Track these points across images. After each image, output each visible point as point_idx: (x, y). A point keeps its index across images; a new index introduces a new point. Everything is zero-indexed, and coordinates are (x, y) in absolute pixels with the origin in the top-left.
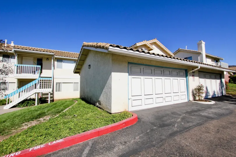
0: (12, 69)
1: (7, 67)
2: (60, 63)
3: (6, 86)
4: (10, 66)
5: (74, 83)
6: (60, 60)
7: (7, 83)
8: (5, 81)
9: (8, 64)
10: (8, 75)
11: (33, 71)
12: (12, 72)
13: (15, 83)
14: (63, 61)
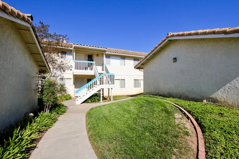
0: (68, 65)
1: (64, 63)
2: (108, 59)
3: (64, 82)
4: (66, 62)
5: (121, 80)
6: (108, 56)
7: (65, 79)
8: (63, 77)
9: (65, 60)
10: (65, 72)
11: (85, 68)
12: (68, 69)
13: (71, 79)
14: (111, 57)
